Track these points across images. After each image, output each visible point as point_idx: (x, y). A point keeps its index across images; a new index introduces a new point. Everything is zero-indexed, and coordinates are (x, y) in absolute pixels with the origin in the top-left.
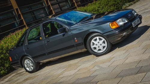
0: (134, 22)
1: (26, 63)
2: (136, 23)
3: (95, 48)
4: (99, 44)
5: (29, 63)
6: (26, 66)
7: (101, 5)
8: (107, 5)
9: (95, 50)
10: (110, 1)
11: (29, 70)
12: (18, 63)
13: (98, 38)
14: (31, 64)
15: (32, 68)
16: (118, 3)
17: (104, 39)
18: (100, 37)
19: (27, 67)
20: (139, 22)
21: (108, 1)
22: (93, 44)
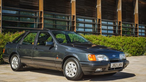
0: (115, 63)
1: (14, 59)
2: (117, 66)
5: (15, 61)
6: (12, 62)
7: (124, 42)
8: (130, 44)
10: (134, 42)
11: (14, 67)
12: (7, 56)
14: (17, 62)
15: (16, 67)
16: (142, 46)
18: (74, 63)
20: (121, 66)
21: (132, 41)
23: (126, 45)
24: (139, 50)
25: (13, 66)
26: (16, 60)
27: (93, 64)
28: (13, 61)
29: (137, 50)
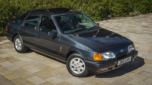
1: (17, 40)
2: (124, 62)
3: (73, 67)
4: (77, 66)
9: (73, 68)
13: (79, 59)
14: (20, 44)
15: (20, 48)
17: (83, 64)
18: (81, 60)
19: (16, 45)
20: (129, 61)
22: (73, 63)
23: (136, 2)
24: (148, 7)
25: (16, 47)
26: (19, 41)
27: (98, 65)
28: (17, 42)
29: (147, 7)
